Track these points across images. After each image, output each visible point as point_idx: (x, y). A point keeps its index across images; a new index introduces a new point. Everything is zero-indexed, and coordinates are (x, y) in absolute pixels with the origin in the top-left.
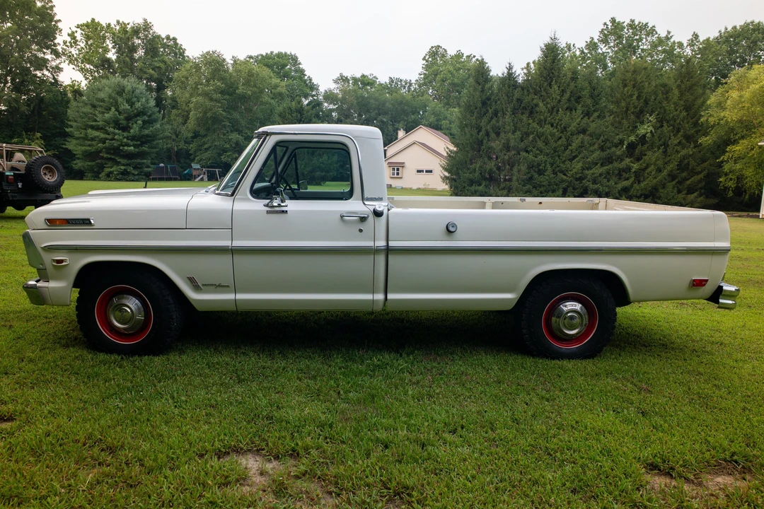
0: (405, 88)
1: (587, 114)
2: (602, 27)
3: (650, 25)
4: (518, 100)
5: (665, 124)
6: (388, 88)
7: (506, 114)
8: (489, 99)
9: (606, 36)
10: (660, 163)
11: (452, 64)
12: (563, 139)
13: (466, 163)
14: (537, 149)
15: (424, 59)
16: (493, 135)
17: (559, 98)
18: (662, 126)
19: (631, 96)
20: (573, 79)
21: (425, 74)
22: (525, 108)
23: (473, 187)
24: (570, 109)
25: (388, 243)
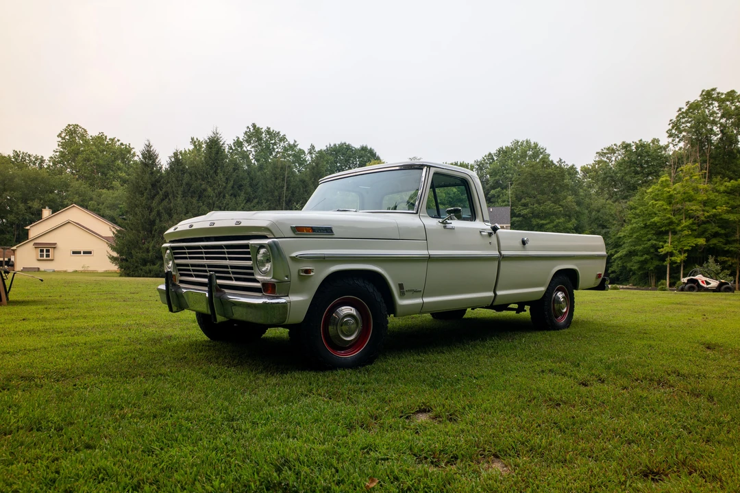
0: (35, 164)
2: (246, 129)
3: (282, 134)
4: (187, 184)
6: (13, 162)
7: (177, 197)
8: (158, 181)
9: (249, 137)
11: (94, 144)
13: (138, 242)
15: (59, 136)
16: (166, 216)
17: (224, 184)
20: (234, 170)
21: (60, 152)
22: (194, 192)
23: (147, 266)
24: (235, 195)
25: (500, 252)
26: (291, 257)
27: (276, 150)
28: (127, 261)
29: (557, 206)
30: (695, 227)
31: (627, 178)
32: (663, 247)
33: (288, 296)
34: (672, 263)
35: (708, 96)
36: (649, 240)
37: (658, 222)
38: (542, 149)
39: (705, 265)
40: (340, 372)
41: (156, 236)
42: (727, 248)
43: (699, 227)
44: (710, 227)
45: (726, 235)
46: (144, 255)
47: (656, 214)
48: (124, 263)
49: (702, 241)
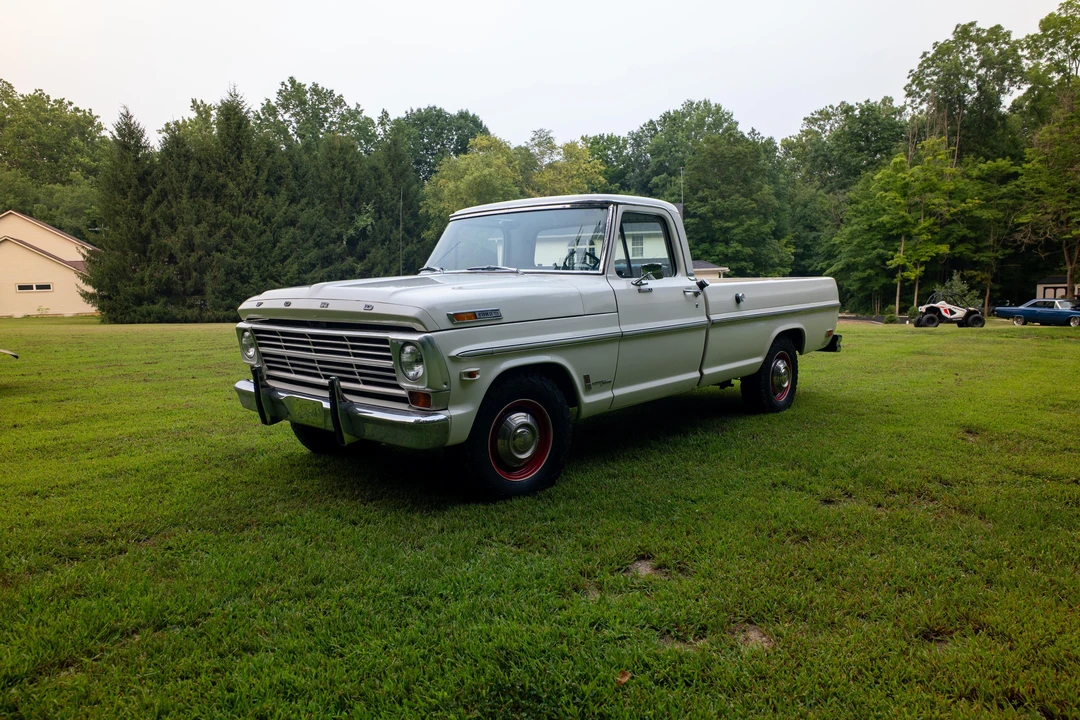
1: (293, 200)
2: (280, 87)
3: (337, 94)
4: (195, 177)
5: (383, 216)
7: (181, 197)
8: (148, 173)
9: (286, 98)
10: (385, 261)
11: (29, 109)
12: (268, 233)
13: (124, 270)
14: (235, 248)
16: (166, 229)
17: (254, 177)
18: (380, 218)
19: (344, 179)
20: (268, 153)
22: (207, 190)
23: (144, 306)
24: (272, 193)
25: (708, 317)
26: (450, 357)
27: (330, 120)
28: (110, 298)
29: (749, 201)
30: (937, 229)
31: (847, 157)
32: (892, 258)
33: (446, 409)
34: (905, 280)
35: (964, 33)
36: (874, 248)
37: (888, 222)
38: (728, 113)
39: (948, 284)
40: (516, 502)
41: (153, 258)
42: (976, 257)
43: (942, 229)
44: (956, 229)
45: (977, 240)
46: (137, 289)
47: (884, 210)
48: (106, 303)
49: (944, 249)
